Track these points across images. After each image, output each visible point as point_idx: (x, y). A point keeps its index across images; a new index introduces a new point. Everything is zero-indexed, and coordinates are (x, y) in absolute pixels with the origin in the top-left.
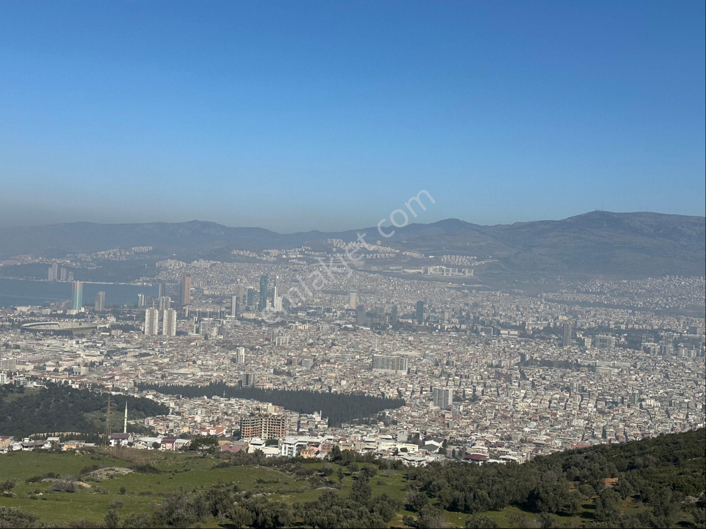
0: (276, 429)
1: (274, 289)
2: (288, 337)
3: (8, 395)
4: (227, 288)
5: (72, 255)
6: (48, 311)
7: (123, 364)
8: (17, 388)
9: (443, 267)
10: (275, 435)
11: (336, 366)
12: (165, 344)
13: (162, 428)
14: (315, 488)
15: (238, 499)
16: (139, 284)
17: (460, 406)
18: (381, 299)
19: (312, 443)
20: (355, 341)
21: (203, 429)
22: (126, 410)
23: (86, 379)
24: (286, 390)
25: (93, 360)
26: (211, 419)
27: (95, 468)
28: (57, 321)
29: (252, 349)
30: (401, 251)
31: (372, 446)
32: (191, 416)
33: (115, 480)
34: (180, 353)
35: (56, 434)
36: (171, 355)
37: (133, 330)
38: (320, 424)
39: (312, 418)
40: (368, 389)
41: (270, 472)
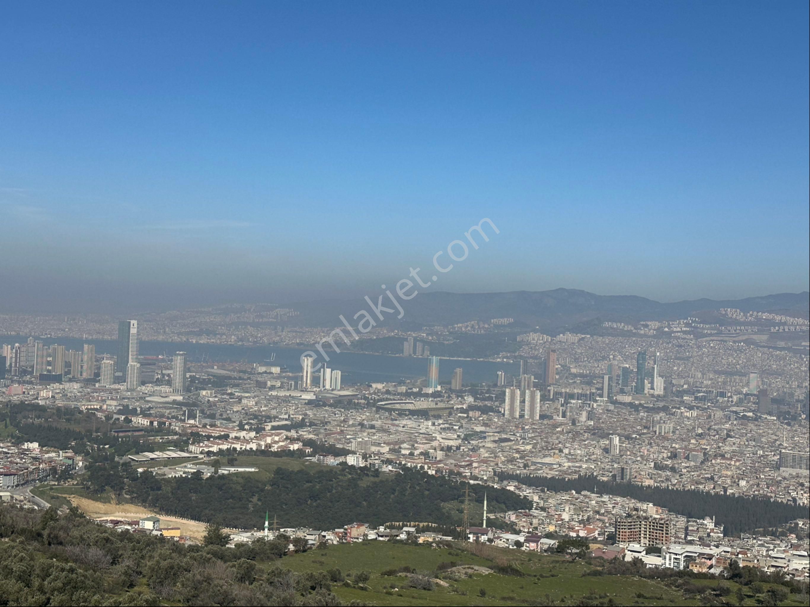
0: (658, 535)
1: (654, 368)
2: (672, 425)
3: (363, 479)
4: (598, 366)
5: (428, 328)
6: (403, 389)
7: (481, 450)
8: (372, 471)
10: (658, 541)
11: (733, 463)
12: (527, 429)
13: (525, 524)
16: (498, 360)
18: (790, 383)
19: (704, 554)
20: (756, 433)
21: (572, 529)
22: (485, 502)
23: (443, 465)
24: (670, 488)
25: (450, 444)
26: (580, 518)
27: (453, 564)
28: (412, 400)
29: (628, 438)
31: (780, 563)
32: (557, 513)
33: (474, 580)
34: (545, 439)
35: (412, 523)
36: (535, 441)
37: (492, 412)
38: (713, 532)
39: (702, 524)
40: (775, 492)
41: (652, 586)
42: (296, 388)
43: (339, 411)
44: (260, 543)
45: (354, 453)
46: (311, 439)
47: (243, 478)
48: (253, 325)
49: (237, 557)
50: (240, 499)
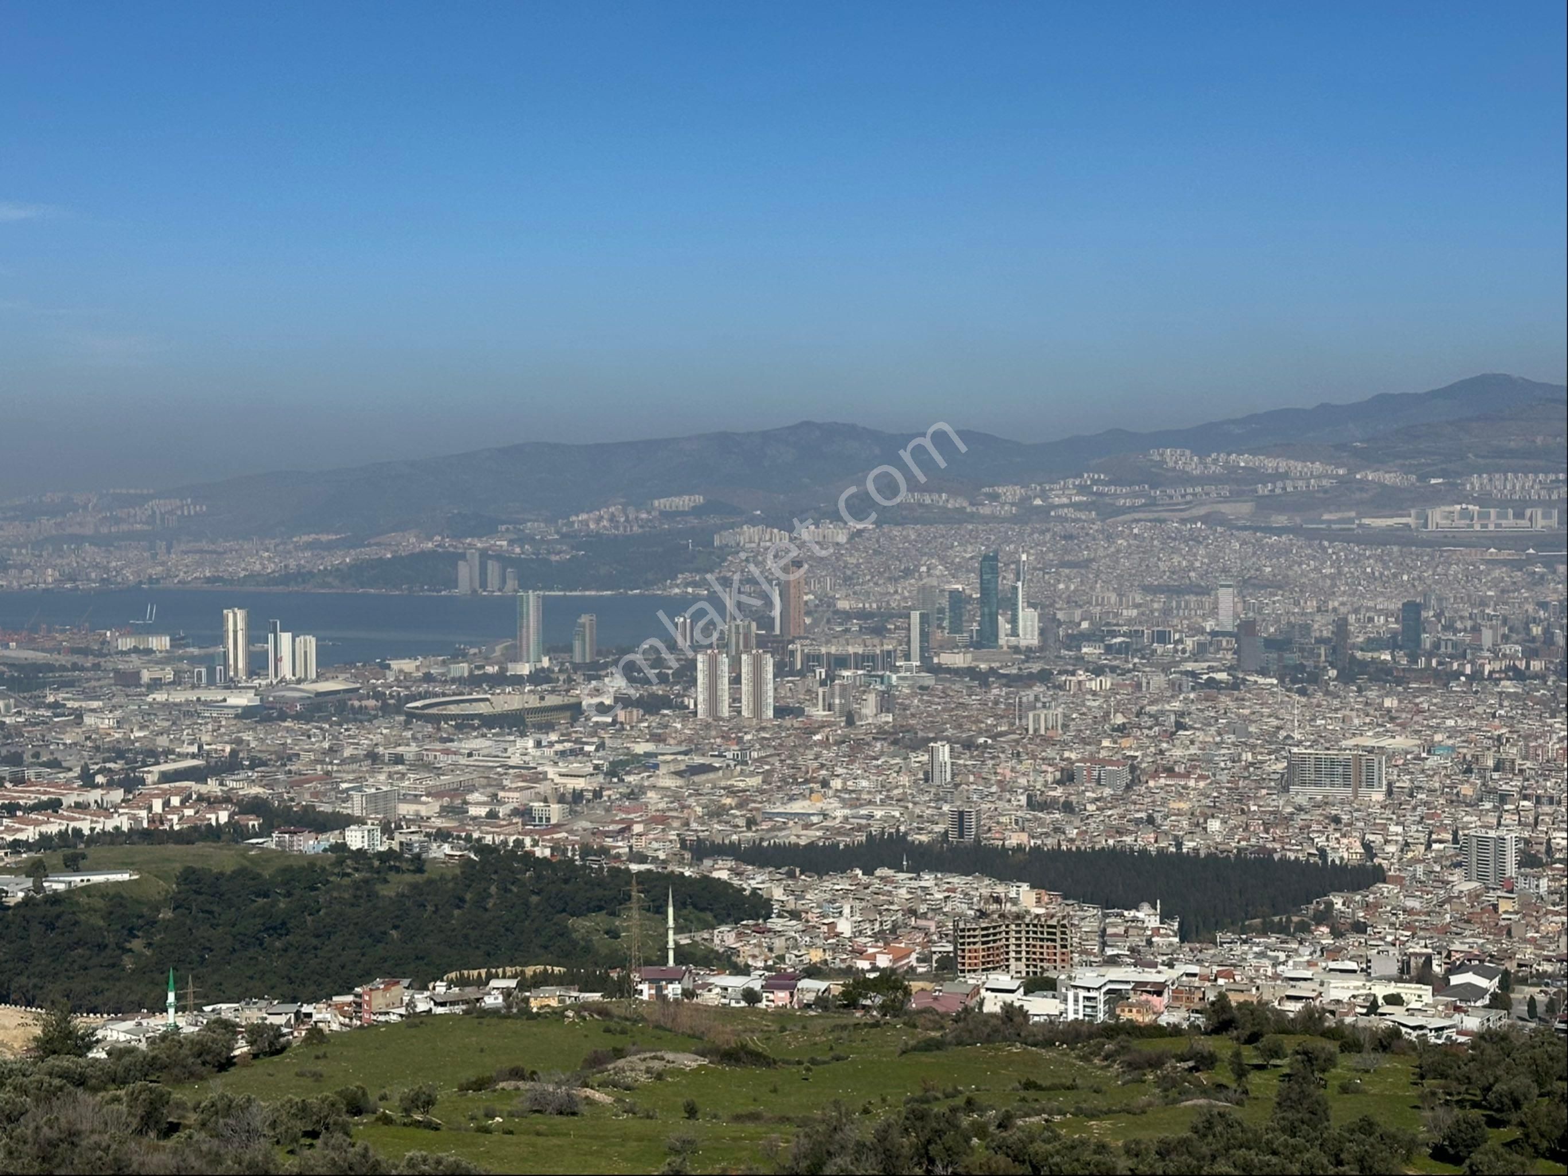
0: (1045, 950)
1: (1016, 588)
2: (1060, 710)
3: (389, 878)
4: (896, 592)
5: (511, 527)
6: (463, 669)
7: (650, 794)
8: (407, 860)
9: (1471, 507)
10: (1045, 965)
11: (1192, 783)
12: (749, 741)
13: (756, 951)
14: (1175, 1101)
15: (981, 1131)
16: (677, 591)
17: (1539, 878)
18: (1302, 602)
19: (1145, 984)
20: (1238, 715)
21: (860, 953)
22: (671, 911)
23: (566, 835)
24: (1064, 848)
25: (578, 787)
26: (877, 927)
27: (619, 1053)
28: (486, 692)
29: (969, 745)
30: (1351, 471)
31: (1303, 990)
32: (826, 921)
33: (669, 1085)
34: (788, 762)
35: (509, 970)
36: (767, 767)
37: (669, 707)
38: (1159, 935)
39: (1135, 920)
40: (1281, 840)
41: (1050, 1061)
42: (211, 682)
43: (317, 728)
44: (168, 1042)
45: (360, 821)
46: (256, 797)
47: (103, 896)
48: (97, 540)
49: (116, 1080)
50: (102, 947)
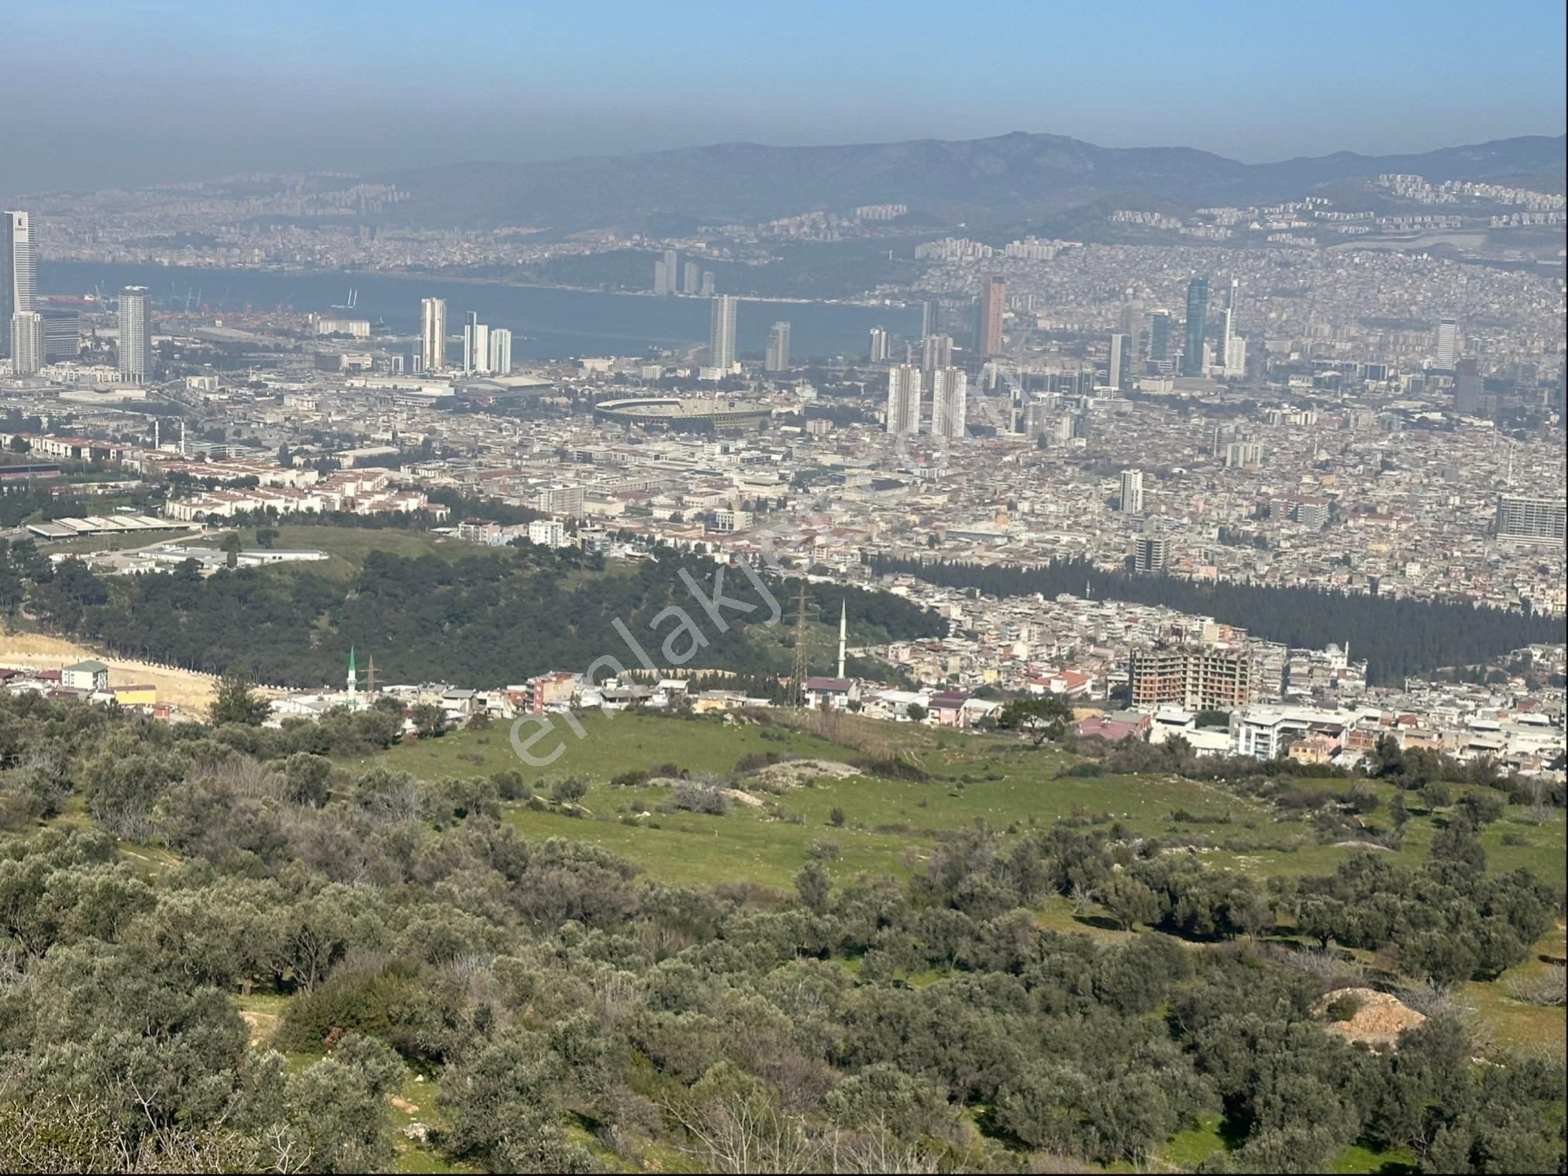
0: (1223, 685)
1: (1224, 315)
2: (1261, 443)
3: (568, 574)
4: (1100, 314)
5: (710, 229)
6: (654, 371)
7: (834, 507)
8: (588, 558)
10: (1222, 700)
11: (1393, 525)
13: (930, 669)
14: (1329, 841)
15: (1123, 857)
16: (873, 302)
18: (1529, 342)
19: (1323, 725)
20: (1448, 457)
21: (1034, 677)
22: (843, 622)
23: (747, 542)
24: (1253, 583)
25: (763, 496)
26: (1054, 652)
27: (772, 758)
28: (676, 396)
29: (1163, 474)
31: (1489, 740)
32: (1002, 643)
33: (819, 791)
34: (977, 482)
35: (679, 671)
36: (954, 486)
37: (858, 421)
38: (1348, 678)
39: (1321, 661)
40: (1483, 588)
41: (1207, 794)
42: (408, 371)
43: (509, 422)
44: (338, 717)
45: (545, 517)
46: (445, 487)
47: (293, 574)
48: (303, 222)
49: (286, 749)
50: (290, 622)
